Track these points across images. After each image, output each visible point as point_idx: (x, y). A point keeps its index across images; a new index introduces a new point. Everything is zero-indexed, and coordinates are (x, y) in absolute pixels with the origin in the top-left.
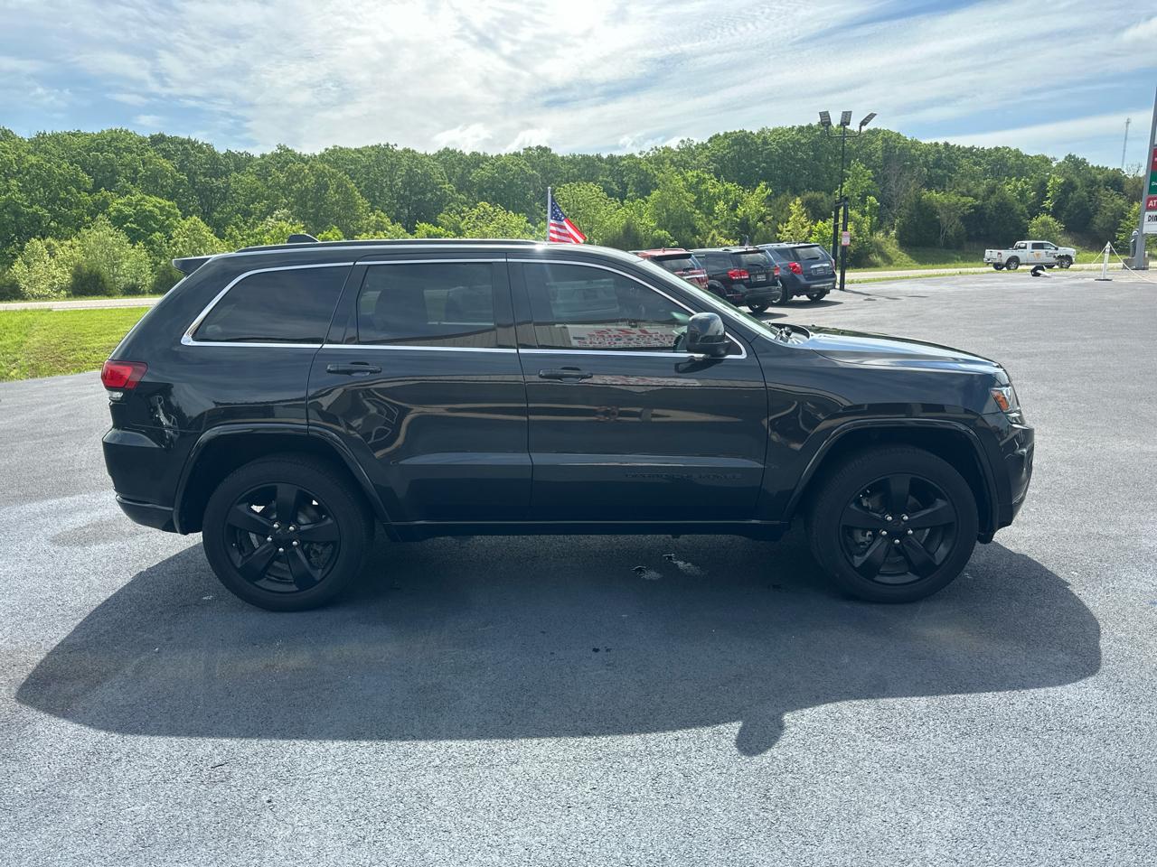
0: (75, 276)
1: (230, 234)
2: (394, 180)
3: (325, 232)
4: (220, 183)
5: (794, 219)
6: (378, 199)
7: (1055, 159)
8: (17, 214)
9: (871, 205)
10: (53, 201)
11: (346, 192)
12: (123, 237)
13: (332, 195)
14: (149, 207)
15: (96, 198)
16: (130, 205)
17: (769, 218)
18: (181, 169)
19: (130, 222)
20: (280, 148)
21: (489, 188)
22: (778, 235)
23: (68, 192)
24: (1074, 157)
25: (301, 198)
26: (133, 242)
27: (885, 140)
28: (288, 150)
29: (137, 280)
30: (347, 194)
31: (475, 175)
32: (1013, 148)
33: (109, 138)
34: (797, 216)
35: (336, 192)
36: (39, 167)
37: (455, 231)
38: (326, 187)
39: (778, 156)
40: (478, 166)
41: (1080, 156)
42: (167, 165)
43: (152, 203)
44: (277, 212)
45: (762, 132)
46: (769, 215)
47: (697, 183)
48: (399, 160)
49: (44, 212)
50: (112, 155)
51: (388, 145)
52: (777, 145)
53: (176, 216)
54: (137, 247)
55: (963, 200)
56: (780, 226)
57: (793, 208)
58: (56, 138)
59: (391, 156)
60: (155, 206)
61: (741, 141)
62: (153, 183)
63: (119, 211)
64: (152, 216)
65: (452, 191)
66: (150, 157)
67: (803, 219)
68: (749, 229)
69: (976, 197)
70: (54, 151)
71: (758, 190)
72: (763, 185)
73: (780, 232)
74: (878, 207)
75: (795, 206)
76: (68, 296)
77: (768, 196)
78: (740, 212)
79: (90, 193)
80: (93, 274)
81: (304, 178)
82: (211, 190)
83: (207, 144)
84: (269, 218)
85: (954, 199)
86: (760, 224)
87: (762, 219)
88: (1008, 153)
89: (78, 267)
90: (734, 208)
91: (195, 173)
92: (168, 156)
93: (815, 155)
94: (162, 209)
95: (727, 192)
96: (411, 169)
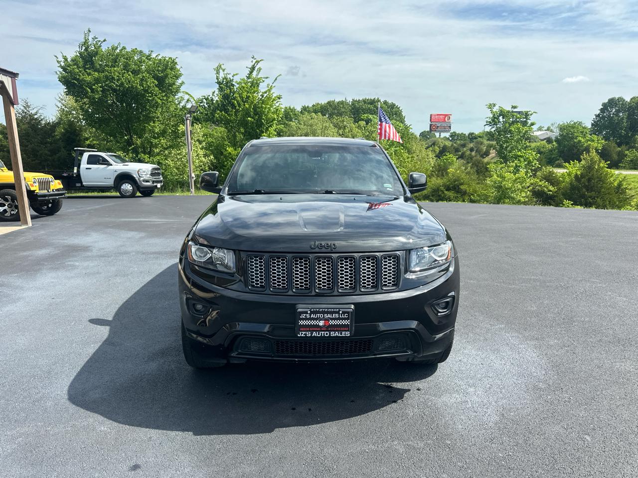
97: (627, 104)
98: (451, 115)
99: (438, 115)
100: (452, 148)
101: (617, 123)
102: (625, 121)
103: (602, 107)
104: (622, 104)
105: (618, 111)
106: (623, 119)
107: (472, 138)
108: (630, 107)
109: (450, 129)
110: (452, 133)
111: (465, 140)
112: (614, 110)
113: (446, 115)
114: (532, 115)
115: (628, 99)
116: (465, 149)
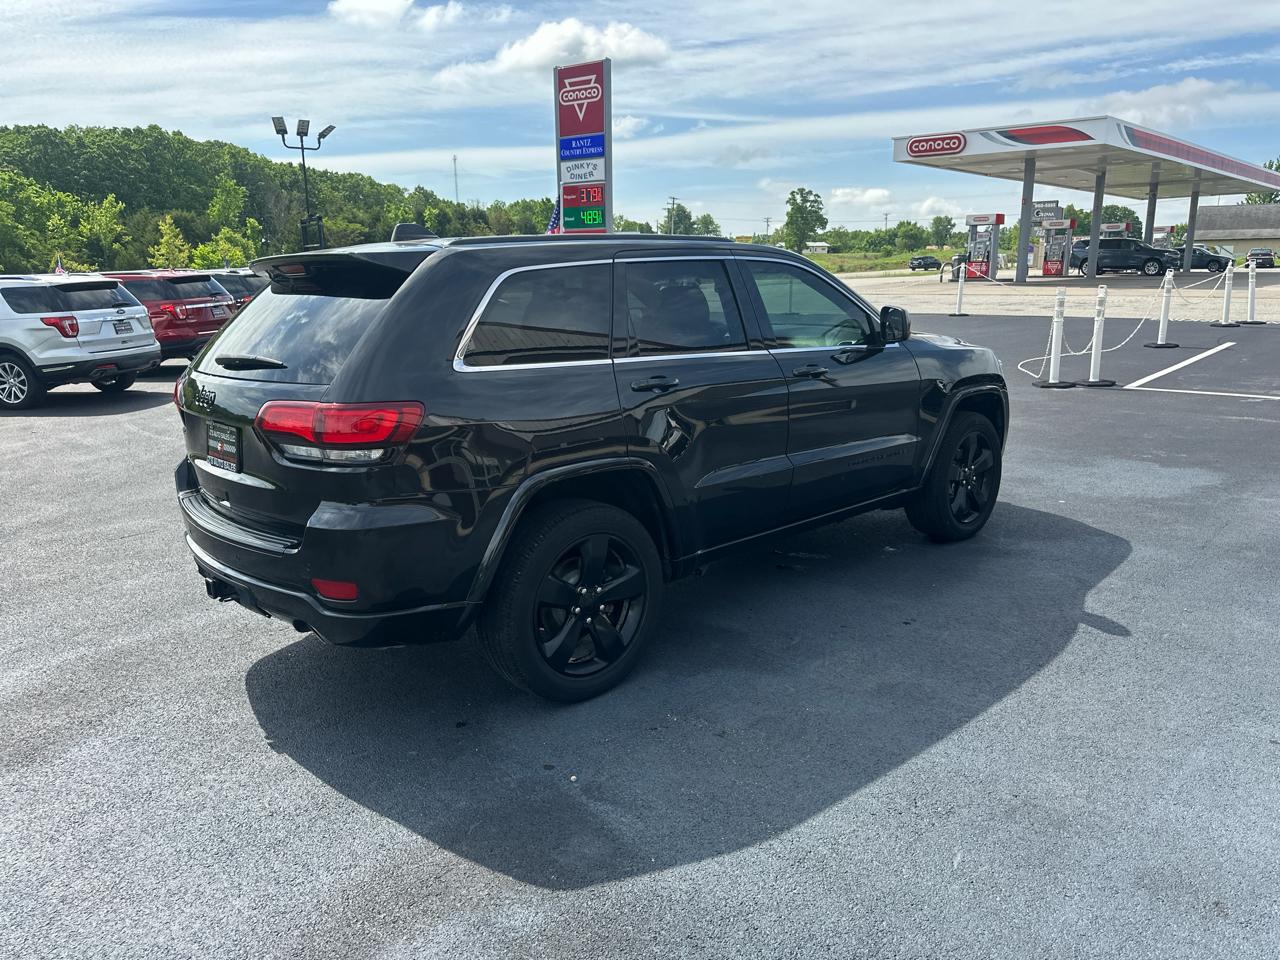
5: (167, 242)
7: (406, 190)
9: (253, 228)
17: (128, 238)
22: (149, 260)
24: (423, 189)
27: (233, 156)
32: (366, 175)
34: (170, 238)
39: (103, 162)
41: (428, 188)
45: (72, 130)
46: (125, 234)
47: (12, 189)
52: (98, 149)
55: (352, 226)
56: (151, 250)
57: (164, 228)
61: (44, 138)
67: (178, 242)
68: (102, 251)
69: (362, 223)
71: (106, 203)
72: (111, 197)
73: (153, 257)
74: (260, 231)
75: (166, 225)
77: (121, 212)
78: (85, 227)
85: (343, 225)
86: (116, 246)
87: (117, 239)
88: (361, 180)
90: (75, 223)
93: (152, 165)
95: (61, 204)
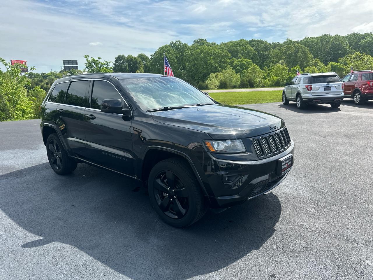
0: (220, 83)
1: (265, 69)
2: (326, 47)
3: (294, 67)
4: (266, 53)
6: (319, 54)
8: (212, 66)
10: (220, 62)
11: (305, 53)
12: (234, 72)
13: (299, 54)
14: (244, 62)
15: (231, 60)
16: (239, 62)
18: (256, 50)
19: (238, 67)
20: (287, 40)
21: (368, 46)
23: (224, 59)
25: (289, 56)
26: (237, 73)
28: (290, 40)
29: (236, 84)
30: (305, 54)
31: (362, 42)
33: (238, 42)
35: (301, 53)
36: (218, 52)
37: (344, 64)
38: (298, 51)
40: (364, 38)
42: (252, 49)
43: (245, 61)
44: (280, 61)
48: (329, 40)
49: (218, 65)
50: (238, 47)
51: (326, 34)
53: (251, 64)
54: (238, 74)
58: (225, 44)
59: (327, 38)
60: (246, 62)
62: (247, 55)
63: (236, 64)
64: (244, 65)
65: (350, 49)
66: (248, 47)
70: (224, 48)
76: (218, 89)
79: (230, 59)
80: (225, 82)
81: (291, 49)
82: (264, 56)
83: (265, 41)
84: (277, 64)
89: (221, 81)
91: (260, 50)
92: (253, 46)
94: (247, 63)
96: (334, 42)
97: (127, 58)
98: (26, 61)
99: (16, 61)
100: (33, 83)
101: (124, 68)
102: (127, 67)
103: (116, 60)
104: (125, 59)
105: (123, 62)
106: (127, 66)
107: (44, 76)
108: (128, 60)
109: (28, 70)
110: (30, 73)
111: (40, 78)
112: (121, 62)
113: (22, 62)
114: (110, 63)
115: (126, 56)
116: (42, 83)
